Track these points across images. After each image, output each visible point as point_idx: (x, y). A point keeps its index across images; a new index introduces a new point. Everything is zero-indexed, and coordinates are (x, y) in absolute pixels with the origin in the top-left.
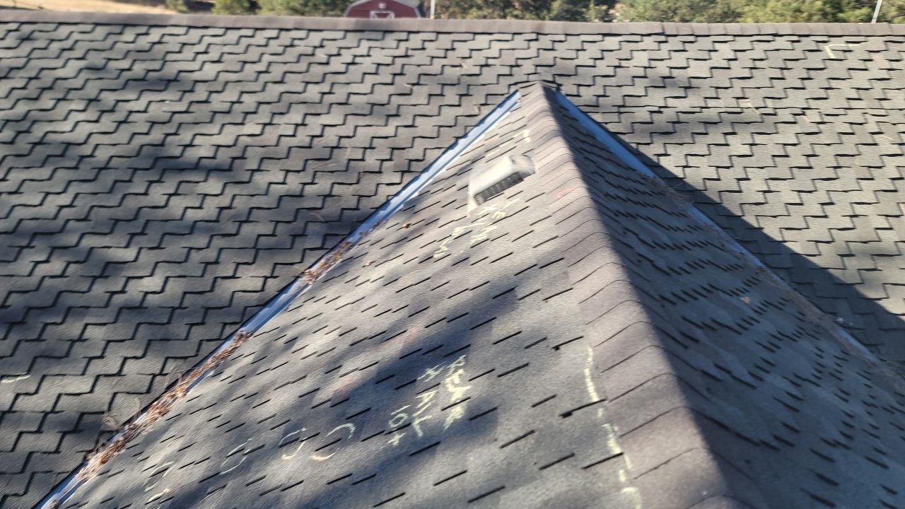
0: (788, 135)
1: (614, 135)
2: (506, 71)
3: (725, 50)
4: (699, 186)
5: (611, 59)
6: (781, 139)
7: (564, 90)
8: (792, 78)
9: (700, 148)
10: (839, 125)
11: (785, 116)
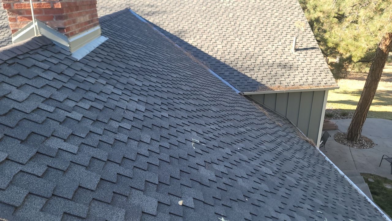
0: (174, 15)
1: (141, 16)
2: (119, 6)
4: (155, 24)
6: (173, 16)
7: (131, 9)
8: (177, 5)
9: (157, 17)
10: (185, 13)
11: (174, 12)
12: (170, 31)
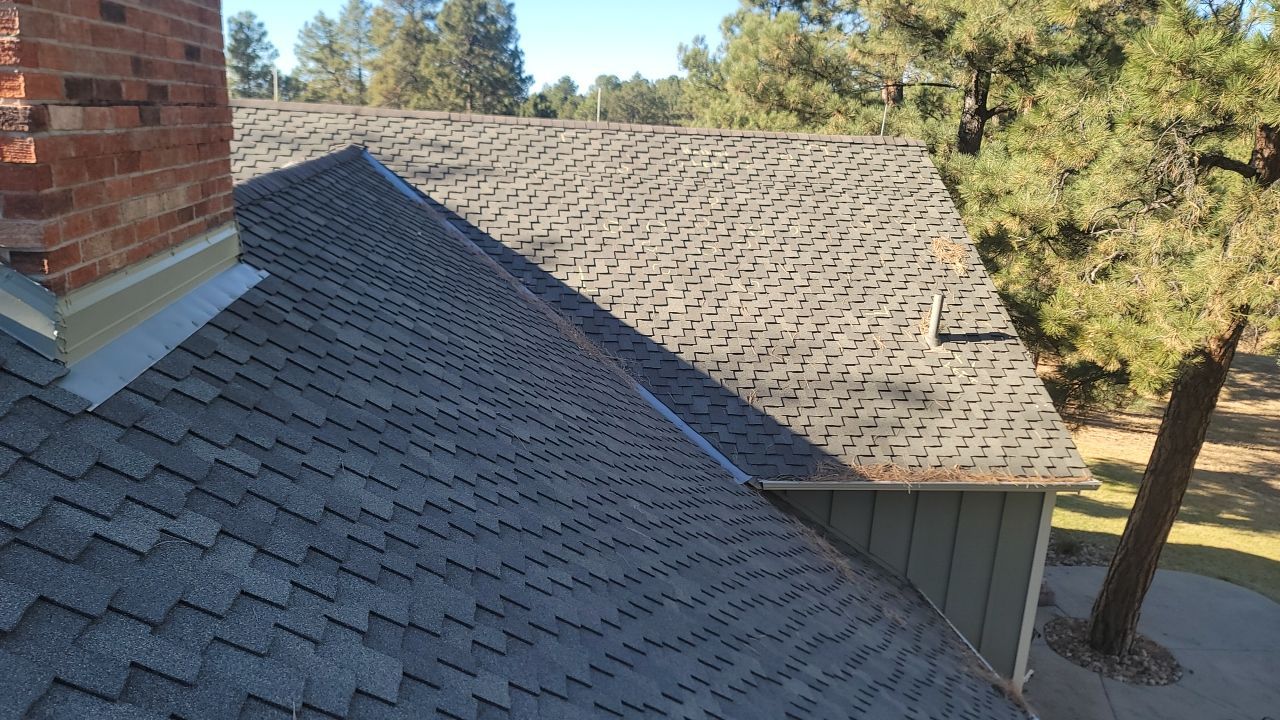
0: (521, 184)
1: (401, 178)
2: (329, 136)
3: (492, 133)
4: (453, 209)
5: (409, 133)
6: (516, 186)
7: (370, 150)
8: (533, 152)
9: (461, 187)
10: (558, 180)
11: (521, 173)
12: (505, 238)
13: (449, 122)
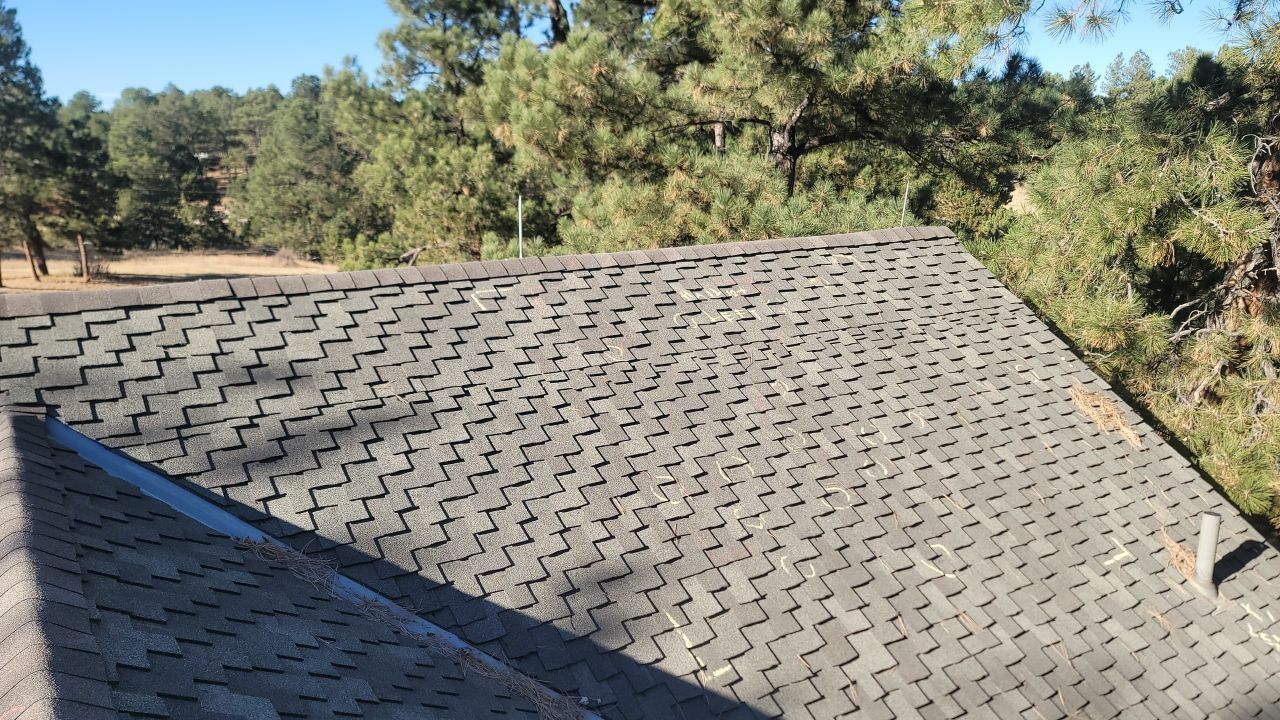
0: (453, 428)
1: (179, 479)
3: (337, 314)
4: (342, 537)
5: (150, 348)
6: (446, 436)
7: (64, 415)
8: (440, 343)
9: (332, 469)
10: (515, 402)
11: (443, 400)
12: (489, 583)
13: (235, 304)
